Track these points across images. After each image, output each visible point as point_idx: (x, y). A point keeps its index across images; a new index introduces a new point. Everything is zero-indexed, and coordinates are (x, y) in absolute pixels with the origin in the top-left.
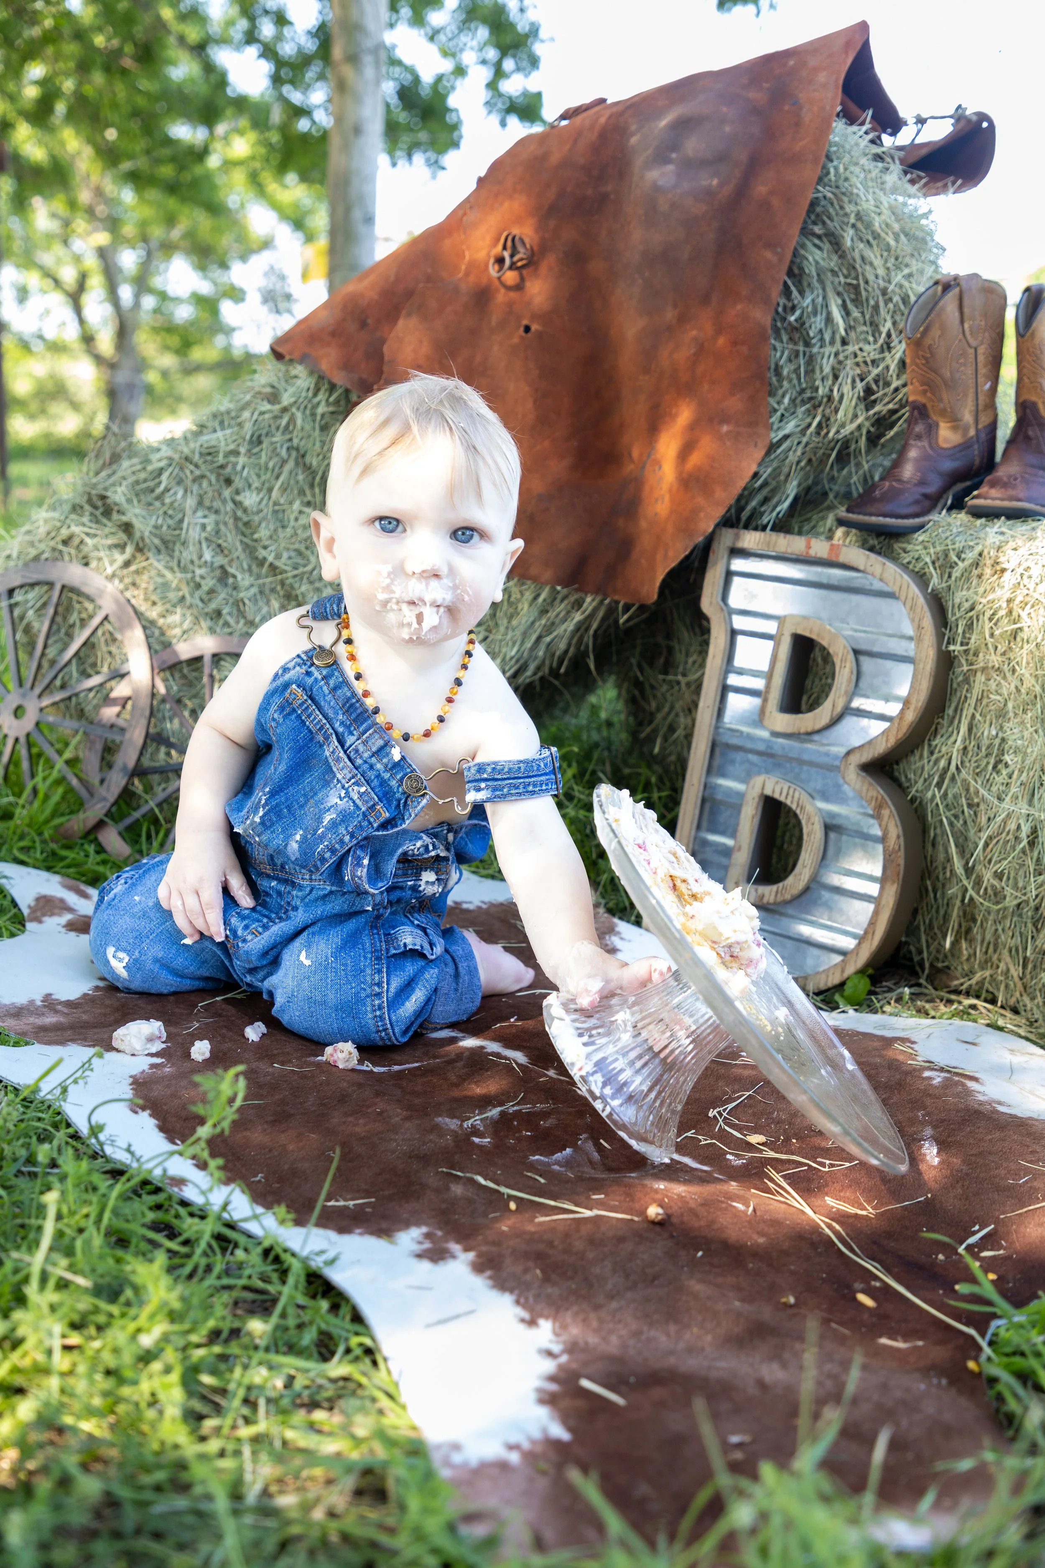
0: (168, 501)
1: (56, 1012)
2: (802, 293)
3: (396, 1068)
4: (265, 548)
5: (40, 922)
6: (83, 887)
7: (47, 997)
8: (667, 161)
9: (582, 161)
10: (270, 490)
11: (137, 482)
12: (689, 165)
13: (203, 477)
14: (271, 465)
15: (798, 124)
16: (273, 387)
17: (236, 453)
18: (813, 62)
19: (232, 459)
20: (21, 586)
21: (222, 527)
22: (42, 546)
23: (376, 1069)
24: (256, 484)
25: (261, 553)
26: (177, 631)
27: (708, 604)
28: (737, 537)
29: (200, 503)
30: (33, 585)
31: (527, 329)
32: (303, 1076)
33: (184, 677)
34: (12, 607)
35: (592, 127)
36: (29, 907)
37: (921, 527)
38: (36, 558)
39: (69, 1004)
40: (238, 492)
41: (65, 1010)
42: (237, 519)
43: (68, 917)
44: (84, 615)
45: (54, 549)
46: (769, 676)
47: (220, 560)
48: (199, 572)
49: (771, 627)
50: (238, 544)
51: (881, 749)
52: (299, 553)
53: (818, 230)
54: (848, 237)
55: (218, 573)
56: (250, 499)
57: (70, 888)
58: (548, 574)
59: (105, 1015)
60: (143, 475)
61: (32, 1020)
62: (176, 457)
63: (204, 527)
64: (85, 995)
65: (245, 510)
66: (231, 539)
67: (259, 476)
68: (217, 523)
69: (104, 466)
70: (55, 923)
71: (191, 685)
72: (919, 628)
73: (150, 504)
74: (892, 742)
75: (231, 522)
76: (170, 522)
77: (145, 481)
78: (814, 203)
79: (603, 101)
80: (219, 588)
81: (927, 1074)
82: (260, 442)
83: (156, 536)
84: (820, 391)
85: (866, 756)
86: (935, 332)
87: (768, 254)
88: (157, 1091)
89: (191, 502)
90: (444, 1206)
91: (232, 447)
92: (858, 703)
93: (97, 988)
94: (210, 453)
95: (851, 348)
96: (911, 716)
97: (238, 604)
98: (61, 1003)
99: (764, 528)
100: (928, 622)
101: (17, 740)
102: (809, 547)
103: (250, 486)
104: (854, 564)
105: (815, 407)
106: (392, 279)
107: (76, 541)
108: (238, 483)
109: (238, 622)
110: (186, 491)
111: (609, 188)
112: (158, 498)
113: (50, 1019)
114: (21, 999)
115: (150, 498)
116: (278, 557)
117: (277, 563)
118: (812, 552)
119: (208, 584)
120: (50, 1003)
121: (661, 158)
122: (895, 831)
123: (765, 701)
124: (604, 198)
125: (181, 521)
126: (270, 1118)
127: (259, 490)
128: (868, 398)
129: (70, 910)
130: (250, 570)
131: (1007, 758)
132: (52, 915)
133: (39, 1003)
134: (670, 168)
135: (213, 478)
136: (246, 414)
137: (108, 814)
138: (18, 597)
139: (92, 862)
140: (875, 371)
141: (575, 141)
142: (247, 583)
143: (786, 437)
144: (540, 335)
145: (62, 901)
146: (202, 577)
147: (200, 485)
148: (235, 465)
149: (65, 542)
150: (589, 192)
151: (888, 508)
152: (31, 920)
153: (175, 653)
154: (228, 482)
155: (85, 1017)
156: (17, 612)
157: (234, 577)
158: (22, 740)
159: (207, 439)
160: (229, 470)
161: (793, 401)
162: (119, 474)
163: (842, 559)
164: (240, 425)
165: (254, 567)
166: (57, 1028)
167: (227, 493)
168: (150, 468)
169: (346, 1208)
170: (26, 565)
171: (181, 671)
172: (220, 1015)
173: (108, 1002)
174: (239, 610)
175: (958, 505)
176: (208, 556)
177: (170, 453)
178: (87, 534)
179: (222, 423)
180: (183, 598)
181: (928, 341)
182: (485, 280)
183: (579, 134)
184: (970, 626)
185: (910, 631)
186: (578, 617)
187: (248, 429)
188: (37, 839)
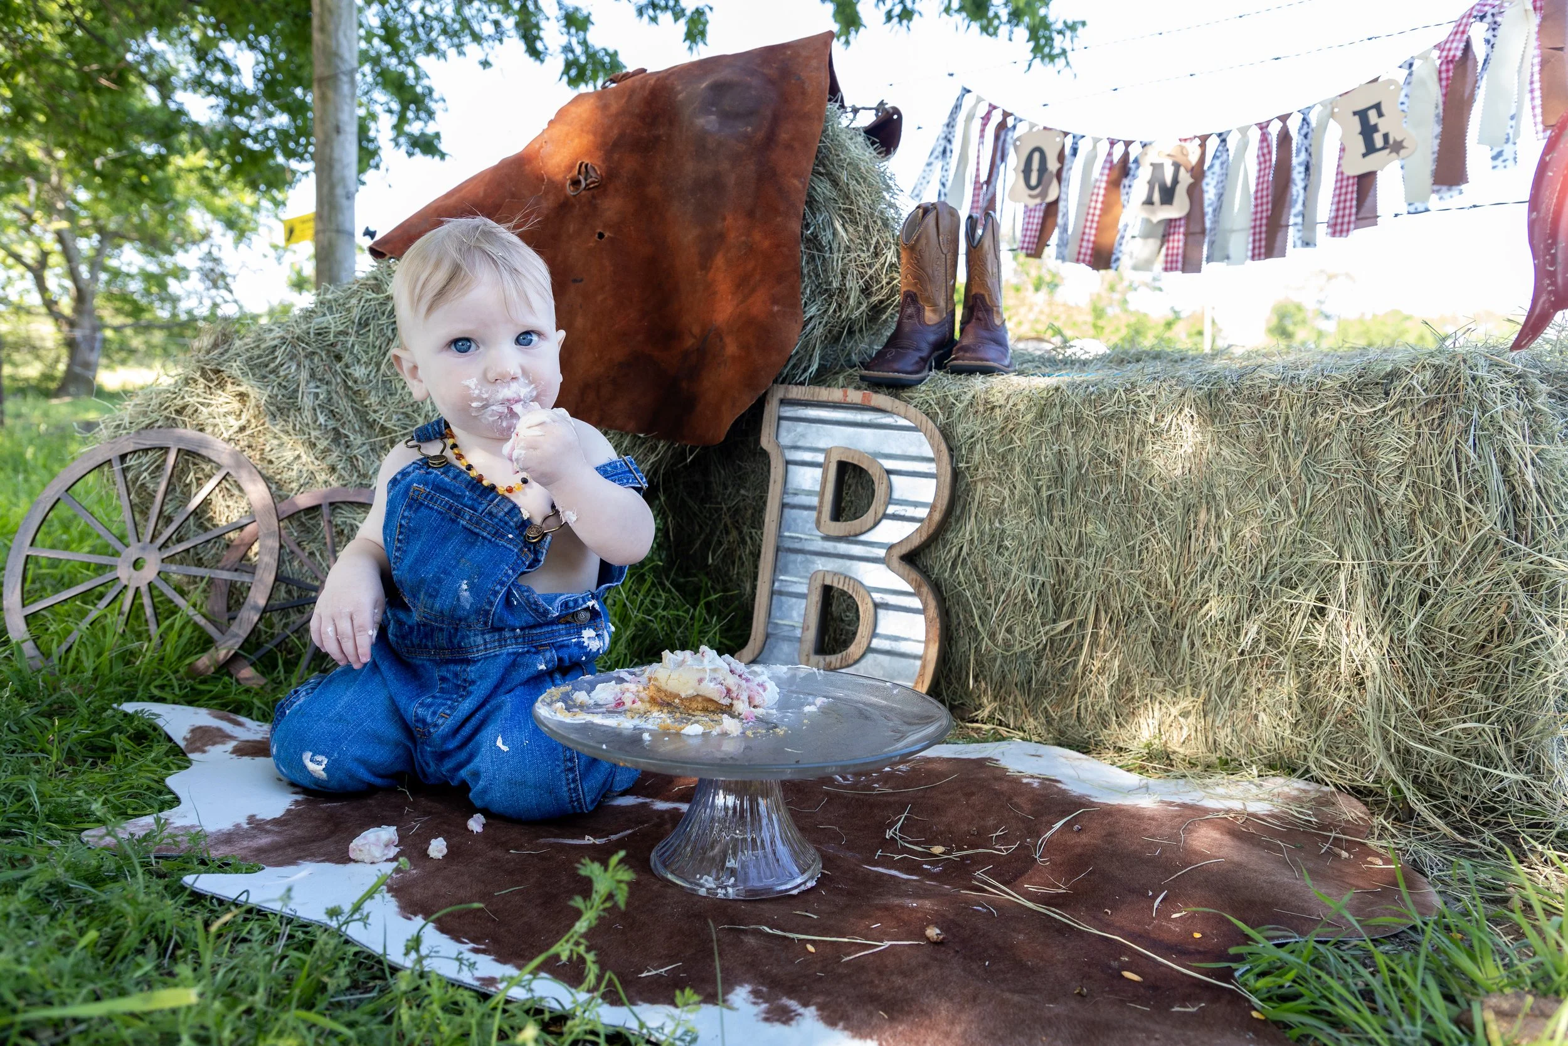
0: (282, 373)
1: (268, 832)
2: (814, 214)
3: (613, 837)
4: (375, 412)
5: (204, 752)
6: (232, 716)
7: (251, 819)
8: (711, 113)
9: (637, 111)
10: (378, 365)
11: (251, 358)
12: (726, 116)
13: (314, 353)
14: (378, 343)
15: (804, 93)
16: (376, 279)
17: (345, 333)
18: (804, 53)
19: (342, 338)
20: (135, 452)
21: (335, 396)
22: (155, 416)
23: (597, 842)
24: (365, 359)
25: (373, 416)
26: (294, 485)
27: (766, 442)
28: (787, 390)
29: (313, 375)
30: (146, 451)
31: (601, 236)
32: (542, 858)
33: (302, 524)
34: (125, 471)
35: (643, 87)
36: (185, 739)
37: (920, 381)
38: (149, 426)
39: (275, 822)
40: (347, 366)
41: (276, 829)
42: (347, 388)
43: (234, 743)
44: (200, 475)
45: (167, 418)
46: (821, 494)
47: (332, 424)
48: (313, 433)
49: (820, 458)
50: (350, 410)
51: (916, 542)
52: (407, 415)
53: (821, 170)
54: (844, 176)
55: (332, 435)
56: (359, 372)
57: (222, 718)
58: (631, 425)
59: (318, 827)
60: (257, 352)
61: (245, 843)
62: (289, 336)
63: (317, 395)
64: (288, 811)
65: (355, 382)
66: (343, 405)
67: (366, 352)
68: (329, 393)
69: (215, 346)
70: (219, 752)
71: (308, 531)
72: (938, 451)
73: (264, 377)
74: (924, 537)
75: (342, 391)
76: (284, 391)
77: (259, 357)
78: (819, 151)
79: (644, 71)
80: (334, 447)
81: (1025, 781)
82: (367, 325)
83: (272, 404)
84: (834, 285)
85: (905, 550)
86: (923, 241)
87: (796, 182)
88: (418, 894)
89: (304, 375)
90: (749, 959)
91: (341, 328)
92: (891, 509)
93: (296, 802)
94: (321, 333)
95: (853, 255)
96: (937, 517)
97: (351, 459)
98: (268, 822)
99: (802, 384)
100: (943, 447)
101: (137, 589)
102: (846, 395)
103: (359, 361)
104: (882, 406)
105: (831, 296)
106: (481, 194)
107: (189, 411)
108: (347, 358)
109: (351, 476)
110: (299, 365)
111: (661, 131)
112: (271, 372)
113: (264, 840)
114: (226, 825)
115: (264, 371)
116: (389, 419)
117: (388, 425)
118: (849, 400)
119: (322, 444)
120: (257, 825)
121: (705, 109)
122: (932, 604)
123: (820, 513)
124: (658, 138)
125: (296, 391)
126: (539, 901)
127: (367, 364)
128: (866, 291)
129: (231, 737)
130: (361, 432)
131: (1007, 543)
132: (214, 744)
133: (246, 826)
134: (713, 117)
135: (323, 354)
136: (354, 301)
137: (241, 648)
138: (131, 462)
139: (234, 694)
140: (870, 272)
141: (630, 97)
142: (359, 442)
143: (811, 318)
144: (611, 239)
145: (219, 730)
146: (317, 438)
147: (312, 360)
148: (344, 343)
149: (179, 412)
150: (645, 134)
151: (896, 366)
152: (193, 751)
153: (294, 504)
154: (338, 358)
155: (298, 833)
156: (130, 476)
157: (347, 436)
158: (144, 589)
159: (317, 322)
160: (339, 347)
161: (812, 292)
162: (232, 352)
163: (873, 404)
164: (348, 310)
165: (365, 429)
166: (274, 848)
167: (338, 367)
168: (263, 346)
169: (660, 976)
170: (138, 432)
171: (299, 519)
172: (430, 813)
173: (315, 814)
174: (353, 465)
175: (940, 366)
176: (322, 419)
177: (282, 333)
178: (202, 404)
179: (330, 308)
180: (299, 457)
181: (918, 247)
182: (562, 198)
183: (632, 91)
184: (971, 449)
185: (931, 455)
186: (653, 458)
187: (356, 313)
188: (172, 676)
